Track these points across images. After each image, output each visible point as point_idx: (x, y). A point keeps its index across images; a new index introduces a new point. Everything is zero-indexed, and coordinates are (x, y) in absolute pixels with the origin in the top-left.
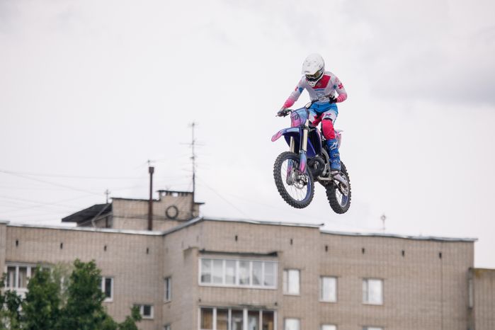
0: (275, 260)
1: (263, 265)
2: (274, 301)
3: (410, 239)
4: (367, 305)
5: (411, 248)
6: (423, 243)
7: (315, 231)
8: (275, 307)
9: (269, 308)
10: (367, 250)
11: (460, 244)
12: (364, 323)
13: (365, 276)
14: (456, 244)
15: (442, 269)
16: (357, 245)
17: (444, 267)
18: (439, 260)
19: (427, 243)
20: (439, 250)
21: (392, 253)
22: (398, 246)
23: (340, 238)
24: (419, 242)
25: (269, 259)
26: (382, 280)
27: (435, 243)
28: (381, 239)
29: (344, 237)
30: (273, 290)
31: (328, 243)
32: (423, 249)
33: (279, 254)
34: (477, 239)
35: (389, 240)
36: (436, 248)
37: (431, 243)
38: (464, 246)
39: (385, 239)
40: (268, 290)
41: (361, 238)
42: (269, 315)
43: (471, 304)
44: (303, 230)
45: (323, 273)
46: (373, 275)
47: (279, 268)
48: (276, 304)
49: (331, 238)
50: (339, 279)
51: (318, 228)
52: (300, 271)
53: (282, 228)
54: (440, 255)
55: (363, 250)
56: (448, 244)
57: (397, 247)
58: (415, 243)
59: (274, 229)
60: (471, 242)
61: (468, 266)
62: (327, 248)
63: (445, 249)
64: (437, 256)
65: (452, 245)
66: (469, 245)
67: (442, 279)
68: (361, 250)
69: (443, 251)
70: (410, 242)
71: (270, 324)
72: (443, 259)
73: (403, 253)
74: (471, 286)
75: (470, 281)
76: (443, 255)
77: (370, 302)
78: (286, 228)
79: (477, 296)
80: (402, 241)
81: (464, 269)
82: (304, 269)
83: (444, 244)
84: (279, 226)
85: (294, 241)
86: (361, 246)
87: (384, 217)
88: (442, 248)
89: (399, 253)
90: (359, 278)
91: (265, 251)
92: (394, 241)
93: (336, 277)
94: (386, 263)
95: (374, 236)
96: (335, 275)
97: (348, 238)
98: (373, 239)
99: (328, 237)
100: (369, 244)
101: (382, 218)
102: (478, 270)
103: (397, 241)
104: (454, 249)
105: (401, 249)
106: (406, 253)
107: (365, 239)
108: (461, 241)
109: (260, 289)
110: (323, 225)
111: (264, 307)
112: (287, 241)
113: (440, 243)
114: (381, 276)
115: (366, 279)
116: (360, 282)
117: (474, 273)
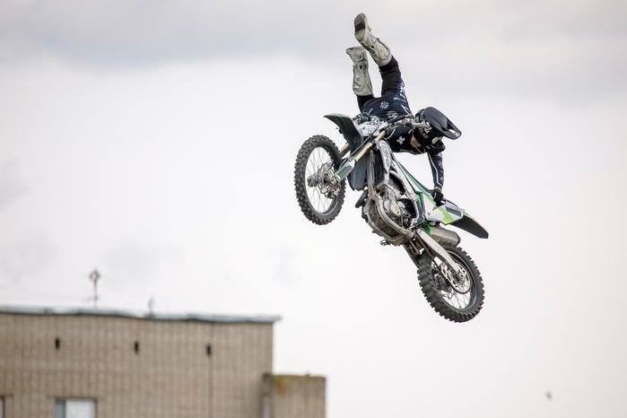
3: (150, 318)
5: (151, 336)
6: (175, 326)
10: (65, 340)
11: (247, 329)
13: (60, 393)
14: (239, 328)
15: (211, 377)
16: (45, 333)
17: (215, 372)
18: (207, 360)
19: (183, 326)
20: (207, 339)
21: (115, 347)
23: (10, 319)
24: (167, 326)
26: (95, 401)
27: (200, 327)
28: (93, 321)
29: (19, 318)
32: (175, 338)
34: (279, 318)
35: (110, 322)
36: (200, 335)
37: (192, 326)
38: (254, 331)
41: (52, 320)
46: (76, 391)
50: (9, 402)
54: (209, 350)
55: (57, 343)
56: (224, 328)
57: (125, 335)
58: (159, 326)
60: (267, 324)
61: (263, 371)
63: (218, 338)
64: (202, 350)
65: (232, 329)
66: (264, 330)
67: (211, 395)
68: (53, 344)
69: (215, 341)
70: (151, 324)
72: (215, 357)
73: (137, 347)
74: (267, 409)
75: (266, 399)
76: (214, 350)
80: (135, 324)
81: (254, 376)
83: (217, 328)
86: (52, 335)
87: (95, 276)
88: (212, 335)
89: (129, 347)
90: (48, 397)
92: (118, 323)
93: (3, 398)
94: (102, 366)
95: (79, 314)
96: (1, 391)
97: (27, 319)
98: (77, 322)
100: (68, 331)
101: (91, 277)
102: (282, 377)
103: (126, 324)
104: (235, 337)
105: (134, 339)
106: (142, 347)
107: (60, 321)
108: (249, 322)
113: (208, 327)
114: (93, 393)
115: (61, 401)
116: (51, 405)
117: (272, 384)
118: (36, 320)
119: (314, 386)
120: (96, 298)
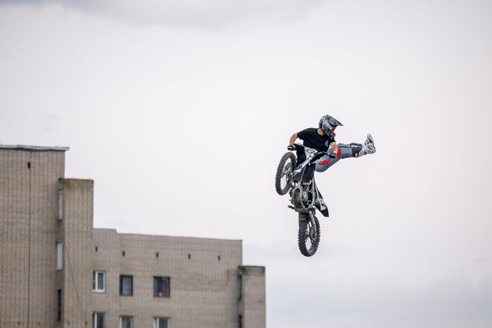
6: (11, 152)
11: (50, 154)
14: (45, 153)
15: (30, 179)
17: (32, 177)
18: (28, 170)
19: (15, 152)
20: (28, 159)
24: (6, 152)
27: (24, 153)
32: (10, 158)
34: (68, 148)
36: (25, 157)
37: (20, 152)
38: (54, 155)
43: (60, 217)
54: (29, 164)
56: (37, 153)
60: (62, 151)
61: (59, 177)
63: (34, 159)
64: (25, 165)
65: (41, 154)
66: (59, 154)
69: (32, 160)
72: (32, 169)
74: (60, 197)
75: (60, 192)
76: (31, 165)
79: (67, 208)
81: (54, 179)
83: (33, 153)
88: (31, 157)
102: (69, 180)
104: (43, 158)
108: (51, 150)
113: (29, 153)
117: (64, 184)
119: (87, 185)
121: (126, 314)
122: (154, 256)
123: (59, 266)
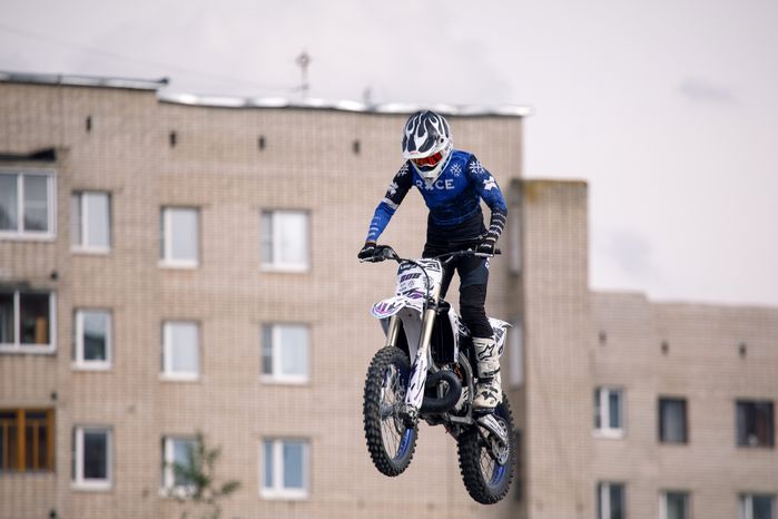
0: (49, 169)
1: (20, 181)
2: (50, 269)
3: (371, 113)
4: (271, 274)
5: (373, 134)
7: (147, 98)
8: (52, 284)
9: (38, 285)
10: (270, 141)
11: (491, 124)
12: (266, 315)
13: (265, 203)
14: (480, 123)
16: (247, 128)
21: (330, 147)
22: (343, 131)
23: (205, 112)
25: (35, 168)
26: (308, 212)
28: (304, 116)
29: (216, 113)
30: (46, 243)
31: (175, 126)
33: (59, 156)
35: (325, 118)
38: (499, 127)
39: (314, 116)
40: (35, 243)
42: (37, 304)
43: (516, 266)
44: (117, 96)
45: (165, 200)
46: (285, 201)
47: (59, 189)
48: (54, 276)
49: (185, 113)
50: (205, 213)
51: (152, 91)
52: (110, 195)
53: (66, 91)
55: (262, 143)
56: (462, 123)
57: (341, 132)
58: (383, 122)
59: (44, 93)
60: (518, 118)
61: (511, 176)
62: (173, 138)
65: (471, 125)
66: (511, 124)
68: (255, 143)
70: (373, 120)
71: (40, 324)
73: (357, 146)
75: (514, 211)
77: (279, 265)
78: (76, 92)
79: (529, 246)
80: (353, 119)
82: (121, 190)
84: (56, 85)
85: (96, 123)
86: (255, 133)
87: (304, 61)
89: (347, 147)
90: (253, 208)
91: (23, 147)
92: (334, 118)
93: (197, 209)
94: (316, 171)
95: (286, 108)
96: (195, 201)
97: (225, 114)
98: (285, 116)
99: (176, 111)
100: (274, 127)
101: (299, 61)
102: (534, 182)
103: (343, 119)
104: (476, 134)
105: (353, 138)
106: (363, 148)
107: (265, 116)
108: (492, 117)
109: (13, 242)
110: (165, 81)
111: (24, 286)
112: (79, 122)
114: (306, 203)
115: (268, 212)
116: (256, 218)
117: (522, 191)
118: (236, 116)
119: (573, 192)
120: (305, 87)
121: (674, 485)
122: (735, 353)
123: (516, 378)
